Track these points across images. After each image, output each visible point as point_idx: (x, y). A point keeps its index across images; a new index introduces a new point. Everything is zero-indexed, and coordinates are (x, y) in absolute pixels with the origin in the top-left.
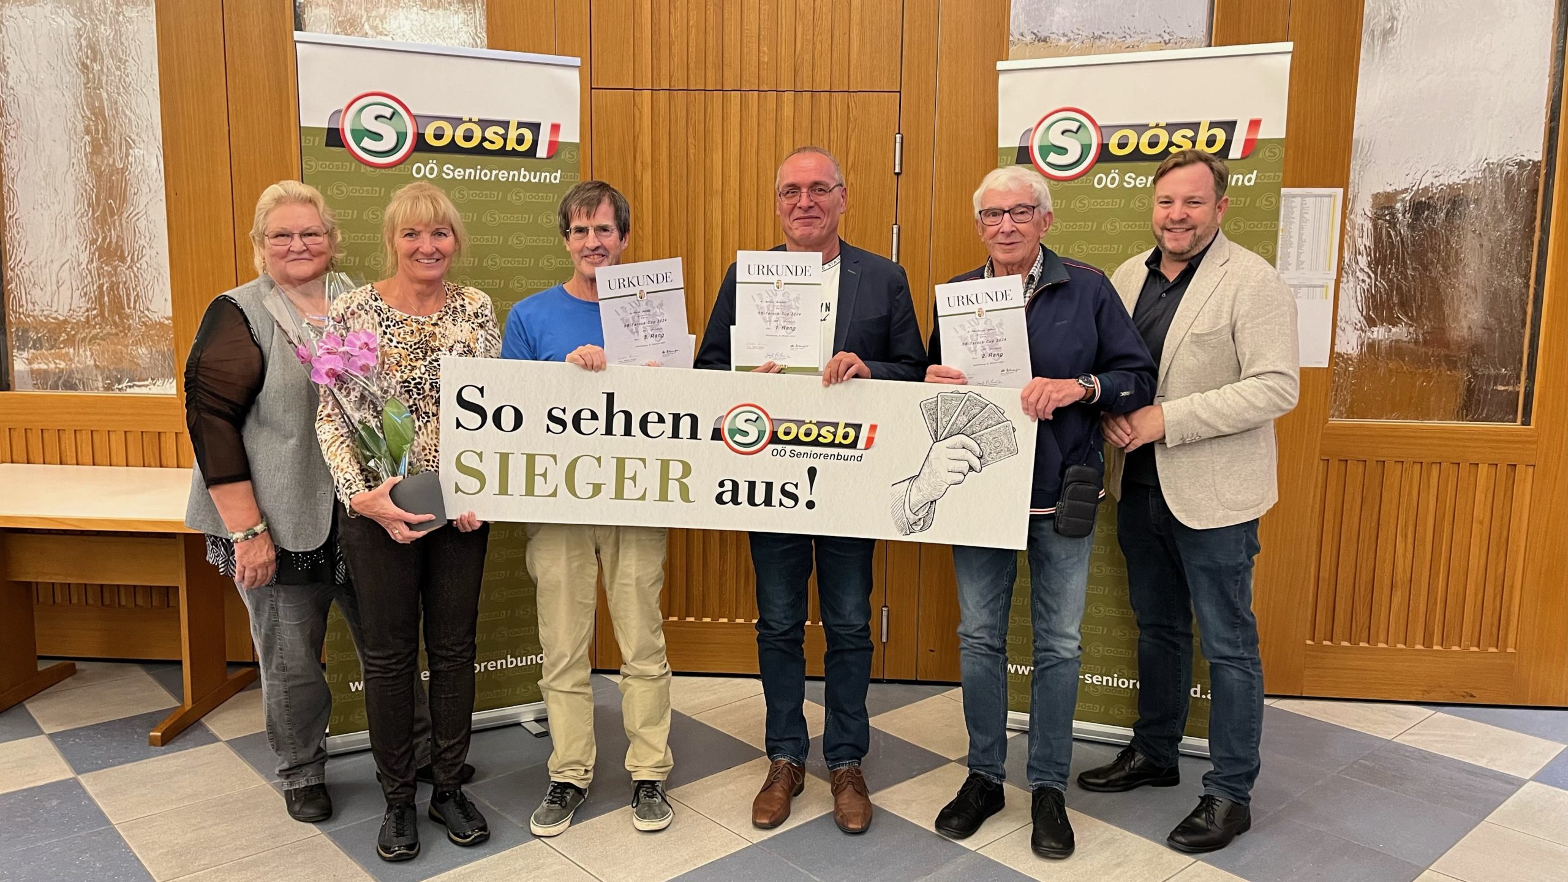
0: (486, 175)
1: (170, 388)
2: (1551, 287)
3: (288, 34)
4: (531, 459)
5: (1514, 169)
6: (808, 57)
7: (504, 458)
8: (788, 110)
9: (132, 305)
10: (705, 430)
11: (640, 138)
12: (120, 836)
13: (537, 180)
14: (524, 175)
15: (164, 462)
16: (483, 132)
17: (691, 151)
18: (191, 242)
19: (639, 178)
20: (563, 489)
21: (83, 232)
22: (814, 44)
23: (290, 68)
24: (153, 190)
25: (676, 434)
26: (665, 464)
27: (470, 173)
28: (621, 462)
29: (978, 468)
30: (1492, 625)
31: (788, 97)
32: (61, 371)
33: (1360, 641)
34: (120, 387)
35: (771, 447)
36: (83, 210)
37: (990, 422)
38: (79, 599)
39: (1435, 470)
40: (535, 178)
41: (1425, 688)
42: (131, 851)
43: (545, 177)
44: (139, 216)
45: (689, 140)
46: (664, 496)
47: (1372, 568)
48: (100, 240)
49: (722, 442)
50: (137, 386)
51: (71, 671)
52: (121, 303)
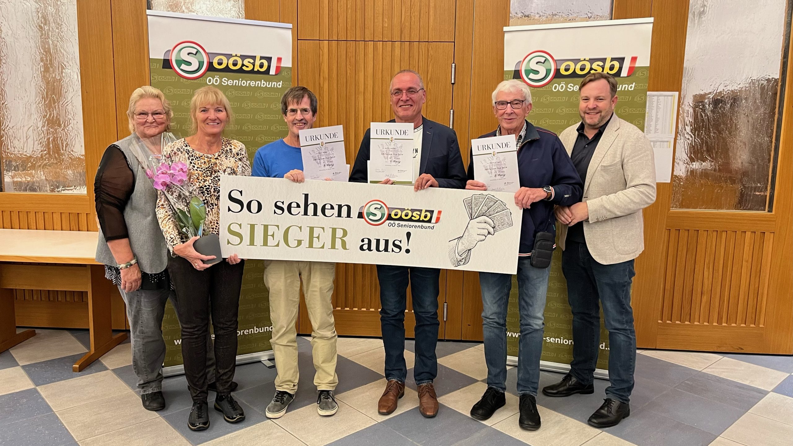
0: (244, 83)
1: (84, 191)
2: (783, 142)
3: (144, 11)
4: (266, 227)
5: (765, 83)
6: (407, 24)
7: (252, 227)
8: (397, 52)
9: (64, 149)
10: (354, 213)
11: (323, 64)
12: (57, 417)
13: (270, 86)
14: (263, 84)
15: (81, 229)
16: (243, 62)
17: (349, 71)
18: (94, 116)
19: (322, 85)
20: (282, 243)
21: (39, 112)
22: (411, 17)
23: (145, 28)
24: (75, 90)
25: (339, 215)
26: (334, 230)
27: (236, 82)
28: (312, 229)
29: (492, 233)
30: (752, 313)
31: (397, 44)
32: (29, 182)
33: (685, 321)
34: (58, 190)
35: (388, 222)
36: (39, 100)
37: (499, 210)
38: (37, 297)
39: (724, 234)
40: (269, 85)
41: (718, 345)
42: (63, 425)
43: (274, 85)
44: (68, 103)
45: (347, 66)
46: (333, 247)
47: (692, 284)
48: (48, 115)
49: (363, 220)
50: (67, 190)
51: (33, 334)
52: (59, 147)
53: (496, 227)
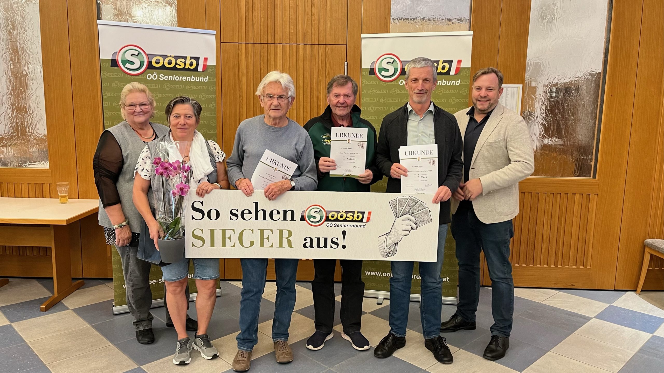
0: (177, 78)
1: (47, 165)
2: (604, 123)
3: (95, 20)
4: (224, 231)
5: (590, 77)
6: (309, 31)
7: (212, 231)
8: (301, 52)
9: (30, 131)
10: (298, 216)
11: (241, 62)
12: (29, 347)
13: (198, 80)
14: (193, 79)
15: (44, 196)
16: (176, 61)
17: (262, 68)
18: (54, 104)
19: (241, 79)
20: (238, 244)
21: (10, 101)
22: (312, 25)
24: (38, 84)
25: (285, 219)
26: (281, 232)
27: (171, 78)
28: (262, 232)
29: (415, 228)
30: (581, 257)
31: (301, 46)
33: (530, 264)
34: (26, 165)
35: (326, 223)
36: (10, 92)
37: (420, 208)
38: (10, 252)
39: (559, 196)
41: (555, 282)
43: (202, 79)
44: (33, 94)
45: (261, 64)
46: (281, 245)
47: (534, 235)
48: (17, 104)
49: (305, 222)
50: (33, 164)
51: (7, 282)
52: (26, 130)
53: (418, 223)
